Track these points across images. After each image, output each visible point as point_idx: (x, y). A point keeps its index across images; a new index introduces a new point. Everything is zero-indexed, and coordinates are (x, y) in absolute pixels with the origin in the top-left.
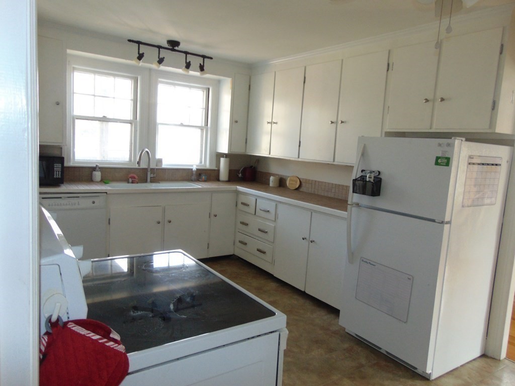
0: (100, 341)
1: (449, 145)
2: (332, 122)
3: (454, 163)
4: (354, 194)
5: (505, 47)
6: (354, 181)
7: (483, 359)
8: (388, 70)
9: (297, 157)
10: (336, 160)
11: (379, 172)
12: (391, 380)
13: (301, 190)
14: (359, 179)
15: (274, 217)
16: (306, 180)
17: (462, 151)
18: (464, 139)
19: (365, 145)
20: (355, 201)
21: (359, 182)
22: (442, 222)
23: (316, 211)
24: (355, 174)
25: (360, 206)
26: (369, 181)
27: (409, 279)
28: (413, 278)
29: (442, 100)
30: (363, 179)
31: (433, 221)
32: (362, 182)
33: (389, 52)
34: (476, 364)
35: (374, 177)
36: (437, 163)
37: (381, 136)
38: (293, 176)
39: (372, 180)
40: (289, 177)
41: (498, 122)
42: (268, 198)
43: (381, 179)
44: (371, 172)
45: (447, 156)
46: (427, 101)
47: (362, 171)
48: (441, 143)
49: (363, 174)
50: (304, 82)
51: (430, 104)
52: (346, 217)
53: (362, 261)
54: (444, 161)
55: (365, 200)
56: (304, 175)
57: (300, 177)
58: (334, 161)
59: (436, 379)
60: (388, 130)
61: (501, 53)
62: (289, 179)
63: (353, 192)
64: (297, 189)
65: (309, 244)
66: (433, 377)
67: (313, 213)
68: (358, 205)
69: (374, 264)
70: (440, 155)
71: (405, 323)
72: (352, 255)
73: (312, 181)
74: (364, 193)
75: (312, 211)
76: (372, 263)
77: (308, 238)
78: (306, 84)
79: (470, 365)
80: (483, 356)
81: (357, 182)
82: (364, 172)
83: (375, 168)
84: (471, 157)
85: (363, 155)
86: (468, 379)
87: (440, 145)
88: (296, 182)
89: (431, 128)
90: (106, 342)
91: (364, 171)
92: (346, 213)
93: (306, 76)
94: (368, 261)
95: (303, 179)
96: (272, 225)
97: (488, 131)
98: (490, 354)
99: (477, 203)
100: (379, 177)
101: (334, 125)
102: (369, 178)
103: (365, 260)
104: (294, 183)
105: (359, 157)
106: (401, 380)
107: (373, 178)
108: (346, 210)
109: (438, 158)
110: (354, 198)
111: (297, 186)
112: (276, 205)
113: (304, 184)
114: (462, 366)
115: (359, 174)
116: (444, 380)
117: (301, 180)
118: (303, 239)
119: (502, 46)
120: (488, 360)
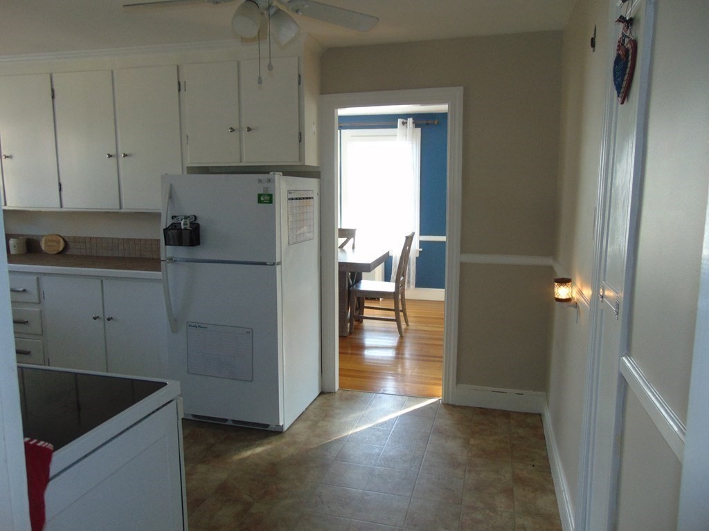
0: (31, 443)
1: (269, 181)
2: (110, 156)
3: (277, 199)
4: (168, 247)
5: (302, 77)
6: (165, 230)
7: (323, 396)
8: (179, 91)
9: (59, 206)
10: (124, 206)
11: (195, 217)
12: (247, 446)
13: (69, 252)
14: (171, 227)
15: (36, 297)
16: (74, 238)
17: (283, 186)
18: (281, 173)
19: (171, 185)
20: (169, 255)
21: (172, 231)
22: (274, 264)
23: (107, 278)
24: (165, 222)
25: (175, 261)
26: (185, 229)
27: (248, 332)
28: (252, 331)
29: (249, 129)
30: (175, 226)
31: (265, 264)
32: (176, 231)
33: (178, 67)
34: (317, 403)
35: (191, 223)
36: (260, 201)
37: (183, 173)
38: (51, 235)
39: (188, 227)
40: (43, 236)
41: (306, 154)
42: (20, 270)
43: (198, 225)
44: (186, 218)
45: (269, 193)
46: (233, 130)
47: (173, 217)
48: (261, 178)
49: (175, 221)
50: (53, 97)
51: (236, 134)
52: (161, 278)
53: (189, 326)
54: (267, 199)
55: (182, 252)
56: (69, 231)
57: (62, 235)
58: (121, 208)
59: (288, 429)
60: (190, 165)
61: (299, 84)
62: (44, 239)
63: (166, 244)
64: (60, 253)
65: (104, 324)
66: (285, 428)
67: (104, 281)
68: (171, 260)
69: (205, 326)
70: (262, 192)
71: (251, 382)
72: (175, 323)
73: (85, 238)
74: (180, 244)
75: (102, 279)
76: (202, 325)
77: (101, 316)
78: (56, 99)
79: (313, 406)
80: (322, 393)
81: (169, 232)
82: (175, 219)
83: (189, 212)
84: (289, 192)
85: (171, 197)
86: (315, 418)
87: (260, 181)
88: (59, 242)
89: (241, 162)
90: (37, 442)
91: (175, 217)
92: (161, 273)
93: (55, 88)
94: (197, 325)
95: (69, 237)
96: (36, 309)
97: (299, 164)
98: (327, 390)
99: (295, 241)
100: (196, 222)
101: (113, 160)
102: (184, 224)
103: (193, 324)
104: (54, 244)
105: (167, 201)
106: (257, 442)
107: (189, 224)
108: (159, 270)
109: (260, 196)
110: (167, 251)
111: (61, 248)
112: (38, 279)
113: (71, 245)
114: (306, 409)
115: (170, 222)
116: (295, 427)
117: (67, 239)
118: (95, 318)
119: (299, 76)
120: (326, 396)
